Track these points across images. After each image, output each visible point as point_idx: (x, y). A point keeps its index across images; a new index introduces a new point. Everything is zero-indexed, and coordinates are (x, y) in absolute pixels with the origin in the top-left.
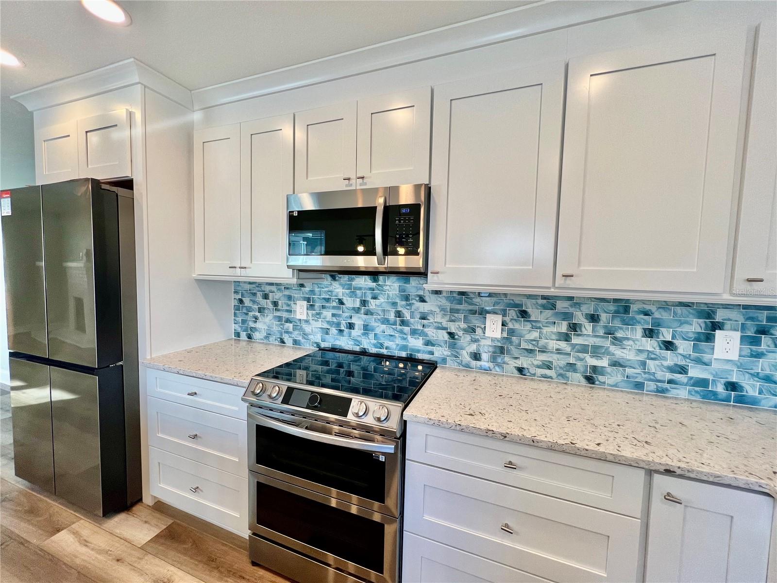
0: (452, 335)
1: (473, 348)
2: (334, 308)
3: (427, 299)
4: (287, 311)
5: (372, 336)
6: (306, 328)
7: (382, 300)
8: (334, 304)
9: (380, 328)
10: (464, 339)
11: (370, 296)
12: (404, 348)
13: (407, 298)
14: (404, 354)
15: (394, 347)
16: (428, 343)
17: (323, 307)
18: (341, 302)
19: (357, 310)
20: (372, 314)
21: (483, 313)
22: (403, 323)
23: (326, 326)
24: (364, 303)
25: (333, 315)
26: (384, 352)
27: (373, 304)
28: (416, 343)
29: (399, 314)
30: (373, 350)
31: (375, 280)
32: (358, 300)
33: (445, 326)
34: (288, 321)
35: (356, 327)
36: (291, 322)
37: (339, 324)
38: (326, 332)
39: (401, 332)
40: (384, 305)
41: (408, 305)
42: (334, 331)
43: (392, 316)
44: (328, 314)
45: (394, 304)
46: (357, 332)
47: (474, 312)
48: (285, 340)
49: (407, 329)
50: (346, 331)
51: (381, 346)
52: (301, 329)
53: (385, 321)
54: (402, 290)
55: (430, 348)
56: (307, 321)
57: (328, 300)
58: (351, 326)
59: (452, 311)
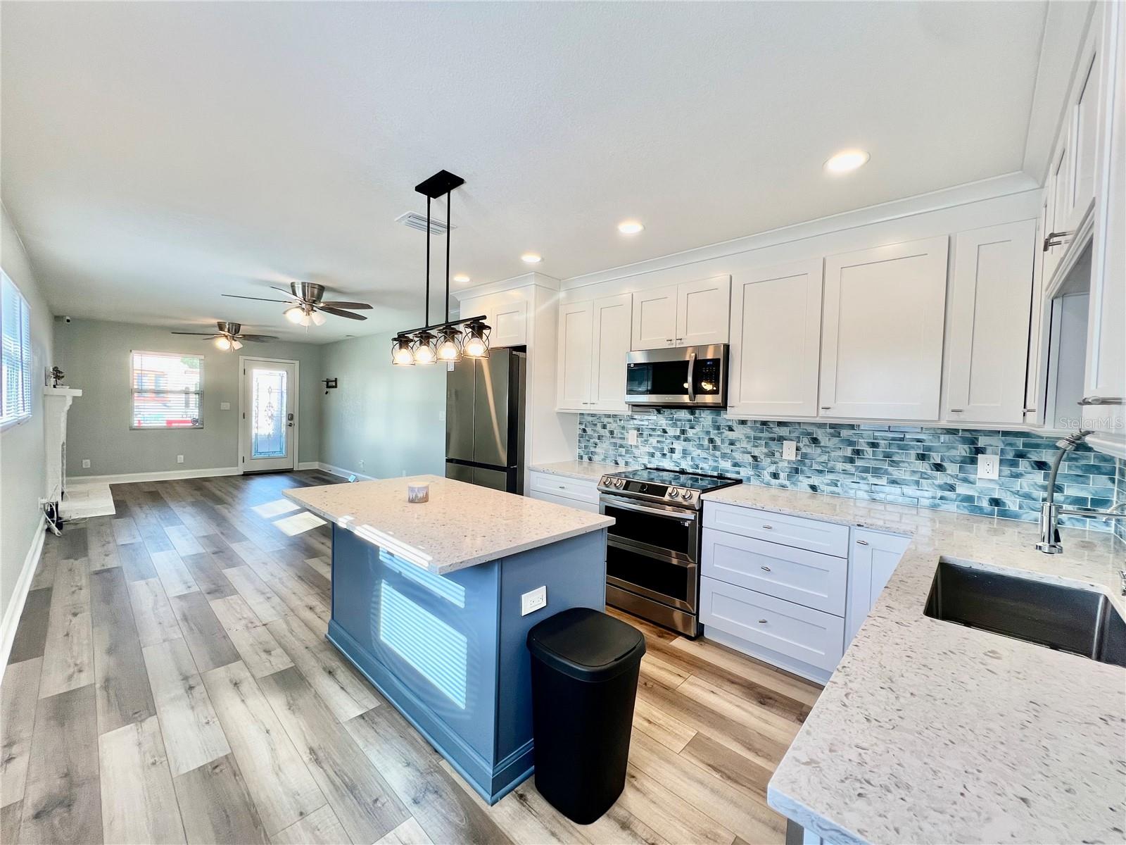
0: (755, 458)
1: (772, 469)
2: (659, 436)
3: (734, 428)
4: (621, 438)
5: (689, 458)
6: (636, 453)
7: (698, 429)
8: (659, 433)
9: (696, 452)
10: (765, 462)
11: (688, 426)
12: (715, 468)
13: (718, 428)
14: (715, 474)
15: (708, 468)
16: (735, 465)
17: (650, 435)
18: (665, 431)
19: (678, 438)
20: (690, 441)
21: (781, 439)
22: (715, 448)
23: (652, 450)
24: (683, 432)
25: (658, 442)
26: (699, 471)
27: (690, 433)
28: (726, 465)
29: (711, 441)
30: (691, 471)
31: (693, 413)
32: (679, 429)
33: (749, 450)
34: (621, 446)
35: (676, 451)
36: (624, 447)
37: (662, 449)
38: (652, 455)
39: (714, 456)
40: (700, 433)
41: (719, 434)
42: (658, 454)
43: (706, 442)
44: (653, 441)
45: (708, 433)
46: (677, 456)
47: (773, 439)
48: (619, 462)
49: (718, 453)
50: (668, 454)
51: (697, 467)
52: (632, 453)
53: (700, 446)
54: (714, 421)
55: (737, 469)
56: (637, 447)
57: (654, 430)
58: (672, 451)
59: (756, 438)
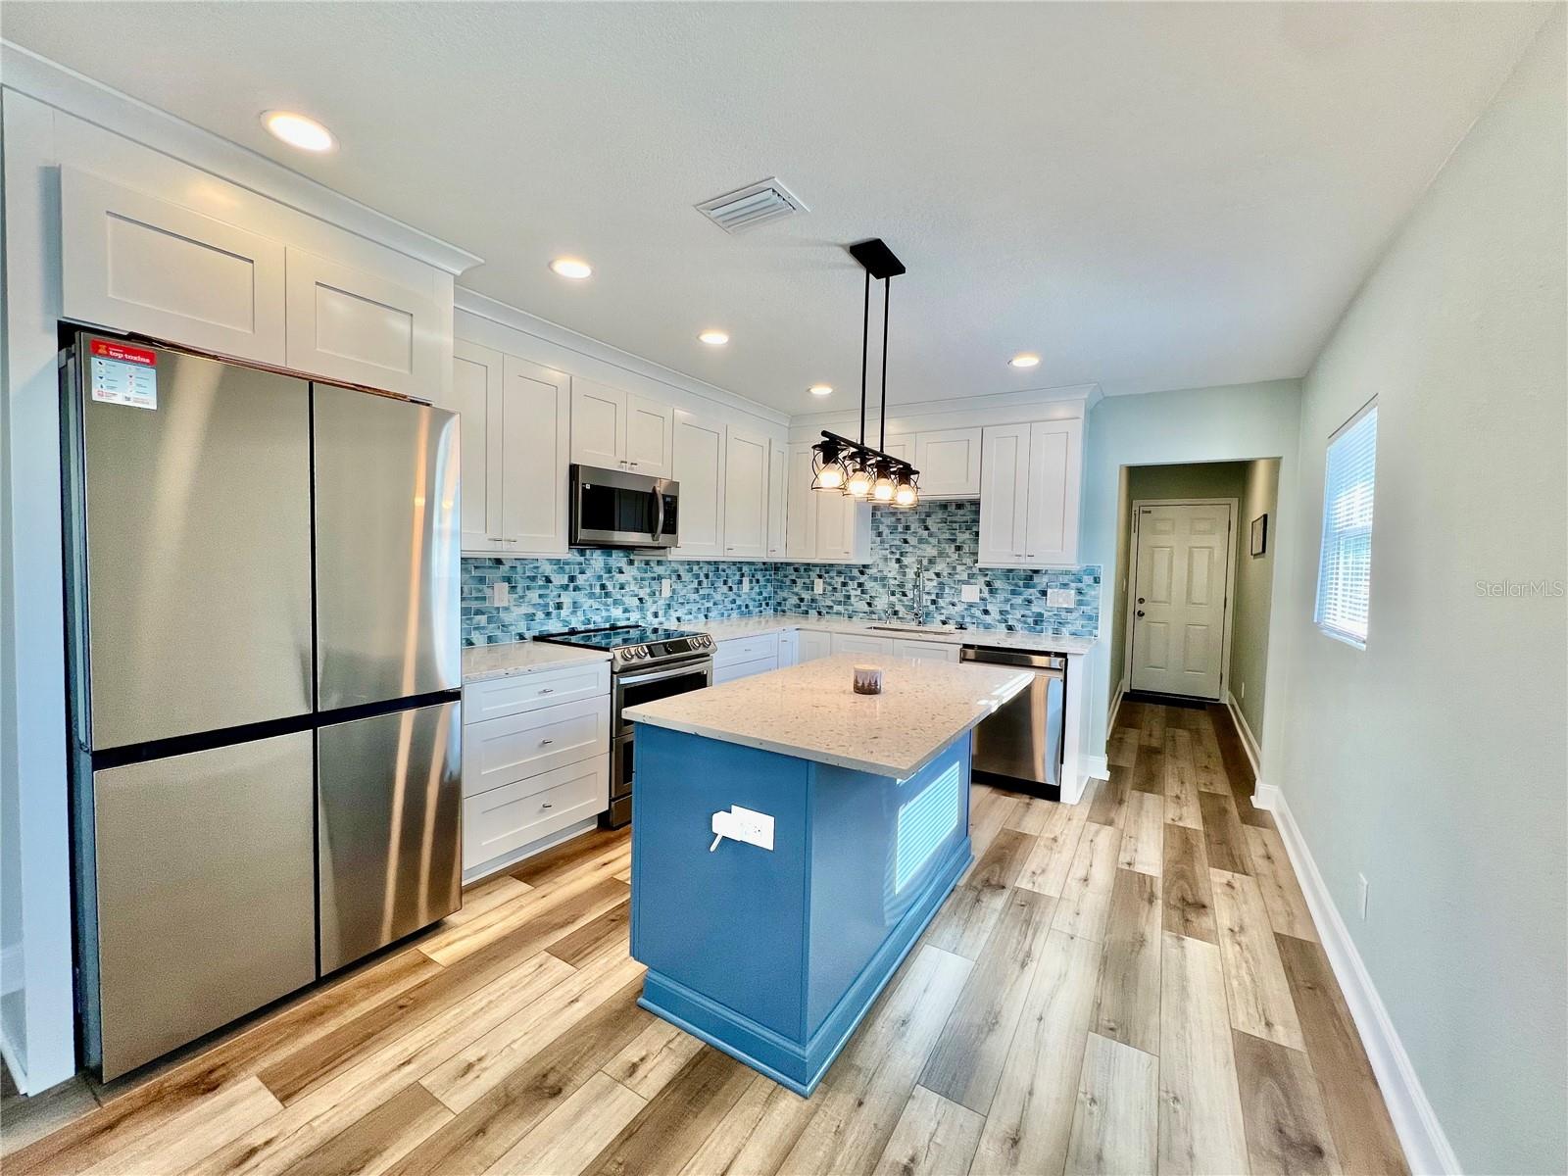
0: (641, 600)
1: (653, 609)
2: (540, 587)
3: (624, 570)
4: (477, 599)
5: (580, 613)
6: (506, 619)
7: (589, 574)
8: (541, 583)
9: (587, 603)
10: (649, 601)
11: (578, 571)
12: (607, 620)
13: (609, 571)
14: (607, 626)
15: (600, 620)
16: (626, 611)
17: (528, 588)
18: (548, 580)
19: (565, 588)
20: (580, 589)
21: (660, 578)
22: (607, 595)
23: (531, 610)
24: (572, 579)
25: (540, 596)
26: (592, 627)
27: (581, 580)
28: (617, 613)
29: (603, 587)
30: (582, 628)
31: (582, 553)
32: (567, 576)
33: (636, 593)
34: (479, 612)
35: (565, 607)
36: (483, 613)
37: (547, 605)
38: (531, 617)
39: (606, 604)
40: (591, 579)
41: (610, 577)
42: (540, 615)
43: (597, 590)
44: (533, 596)
45: (600, 577)
46: (564, 613)
47: (654, 579)
48: (474, 641)
49: (610, 601)
50: (555, 613)
51: (589, 622)
52: (499, 619)
53: (592, 595)
54: (606, 564)
55: (627, 615)
56: (506, 609)
57: (533, 579)
58: (559, 606)
59: (642, 579)
